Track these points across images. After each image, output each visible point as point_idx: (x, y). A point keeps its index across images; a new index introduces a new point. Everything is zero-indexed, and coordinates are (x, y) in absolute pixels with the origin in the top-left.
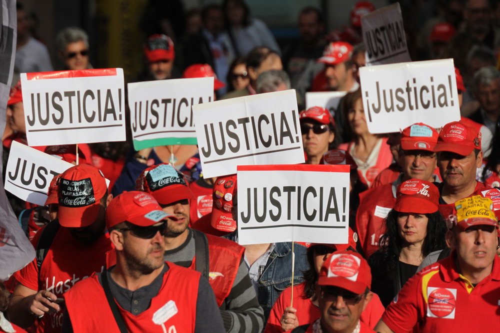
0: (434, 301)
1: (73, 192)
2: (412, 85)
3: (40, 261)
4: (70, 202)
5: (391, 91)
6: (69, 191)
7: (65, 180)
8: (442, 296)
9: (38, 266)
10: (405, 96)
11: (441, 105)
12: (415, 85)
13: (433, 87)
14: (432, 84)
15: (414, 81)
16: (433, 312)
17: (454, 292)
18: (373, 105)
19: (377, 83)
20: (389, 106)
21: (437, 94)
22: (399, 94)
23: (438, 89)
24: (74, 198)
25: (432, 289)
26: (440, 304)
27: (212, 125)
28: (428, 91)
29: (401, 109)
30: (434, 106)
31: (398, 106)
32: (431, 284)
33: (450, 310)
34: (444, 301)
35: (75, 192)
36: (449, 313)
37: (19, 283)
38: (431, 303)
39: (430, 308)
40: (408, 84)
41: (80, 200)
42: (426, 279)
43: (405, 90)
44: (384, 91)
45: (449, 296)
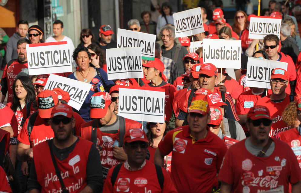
0: (177, 144)
1: (45, 103)
2: (223, 49)
3: (30, 132)
4: (44, 107)
5: (214, 50)
6: (43, 102)
7: (41, 98)
8: (181, 142)
9: (29, 135)
10: (220, 53)
11: (234, 59)
12: (224, 49)
13: (231, 51)
14: (232, 50)
15: (225, 48)
16: (176, 149)
17: (186, 142)
18: (207, 55)
19: (209, 46)
20: (213, 56)
21: (233, 54)
22: (218, 52)
23: (234, 52)
24: (46, 105)
25: (177, 139)
26: (179, 146)
27: (112, 58)
28: (229, 53)
29: (217, 58)
30: (231, 59)
31: (216, 57)
32: (177, 136)
33: (183, 149)
34: (181, 145)
35: (46, 102)
36: (182, 151)
37: (20, 142)
38: (175, 145)
39: (175, 147)
40: (222, 48)
41: (48, 106)
42: (175, 134)
43: (220, 51)
44: (212, 50)
45: (183, 143)
